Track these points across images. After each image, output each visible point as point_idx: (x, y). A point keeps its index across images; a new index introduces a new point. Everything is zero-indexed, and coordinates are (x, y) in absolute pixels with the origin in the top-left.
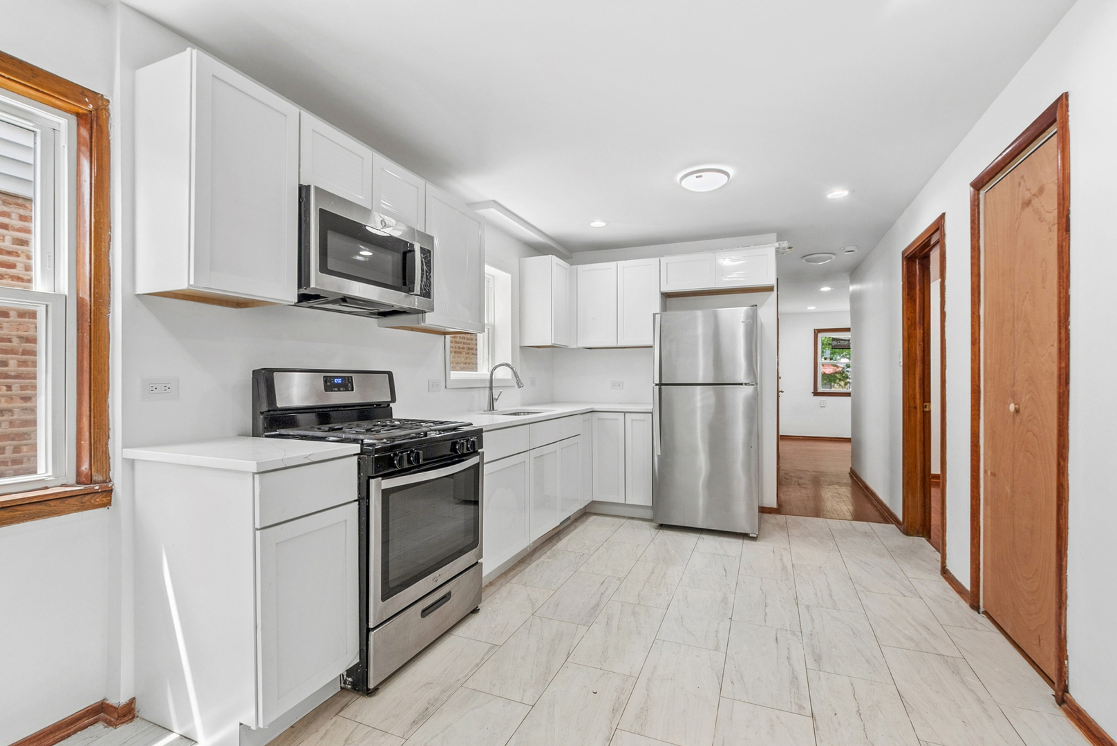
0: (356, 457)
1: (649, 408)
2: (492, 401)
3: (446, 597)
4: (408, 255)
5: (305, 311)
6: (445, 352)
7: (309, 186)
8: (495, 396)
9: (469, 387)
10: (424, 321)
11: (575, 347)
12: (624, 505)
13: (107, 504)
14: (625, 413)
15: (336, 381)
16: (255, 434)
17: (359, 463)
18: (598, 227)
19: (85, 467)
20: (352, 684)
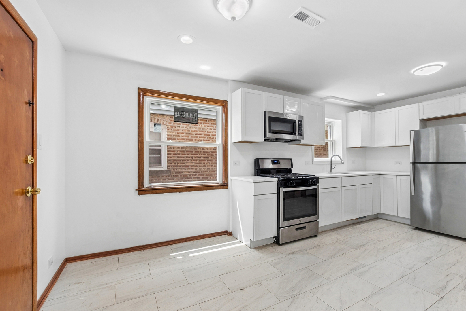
0: (277, 182)
1: (409, 174)
2: (332, 169)
3: (304, 228)
4: (295, 123)
5: (266, 142)
6: (312, 152)
7: (266, 111)
8: (333, 167)
9: (323, 164)
10: (301, 143)
11: (374, 147)
12: (397, 217)
13: (227, 188)
14: (397, 175)
15: (275, 161)
16: (255, 175)
17: (277, 183)
18: (381, 95)
19: (224, 180)
20: (276, 241)
